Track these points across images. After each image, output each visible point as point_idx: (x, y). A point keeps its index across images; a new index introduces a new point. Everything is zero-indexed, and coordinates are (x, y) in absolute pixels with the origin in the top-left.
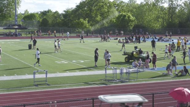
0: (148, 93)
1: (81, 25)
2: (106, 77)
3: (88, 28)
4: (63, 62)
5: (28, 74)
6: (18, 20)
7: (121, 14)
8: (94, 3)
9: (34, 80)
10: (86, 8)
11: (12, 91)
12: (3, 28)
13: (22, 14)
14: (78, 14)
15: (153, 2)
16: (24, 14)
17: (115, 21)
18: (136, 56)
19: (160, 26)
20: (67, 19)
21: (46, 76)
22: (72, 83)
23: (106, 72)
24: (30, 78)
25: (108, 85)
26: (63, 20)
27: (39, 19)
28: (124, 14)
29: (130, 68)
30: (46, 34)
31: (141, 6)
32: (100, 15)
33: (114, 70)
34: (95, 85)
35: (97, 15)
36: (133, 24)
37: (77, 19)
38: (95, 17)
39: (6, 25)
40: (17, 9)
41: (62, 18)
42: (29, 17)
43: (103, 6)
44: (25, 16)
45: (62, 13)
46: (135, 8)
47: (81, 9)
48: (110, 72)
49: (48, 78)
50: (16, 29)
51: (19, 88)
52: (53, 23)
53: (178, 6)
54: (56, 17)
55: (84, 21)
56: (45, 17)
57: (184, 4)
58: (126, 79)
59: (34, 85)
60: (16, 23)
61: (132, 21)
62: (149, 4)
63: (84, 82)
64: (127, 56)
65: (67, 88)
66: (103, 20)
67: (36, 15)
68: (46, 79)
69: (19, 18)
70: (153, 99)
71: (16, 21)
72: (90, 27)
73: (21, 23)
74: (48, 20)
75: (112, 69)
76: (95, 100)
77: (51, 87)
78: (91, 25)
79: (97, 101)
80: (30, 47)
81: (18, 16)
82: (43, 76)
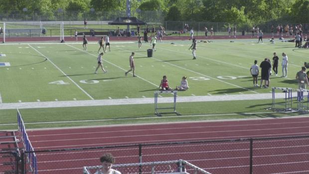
1: (233, 18)
2: (273, 104)
3: (244, 22)
4: (201, 78)
5: (147, 97)
6: (132, 9)
9: (156, 106)
11: (121, 122)
12: (107, 23)
17: (290, 12)
20: (210, 8)
21: (175, 100)
22: (217, 112)
23: (273, 96)
24: (149, 103)
25: (278, 118)
26: (203, 10)
27: (164, 9)
30: (176, 33)
32: (265, 1)
33: (287, 94)
34: (256, 116)
35: (261, 1)
37: (227, 7)
38: (257, 5)
39: (112, 18)
41: (202, 6)
42: (149, 5)
44: (142, 3)
48: (280, 96)
49: (179, 103)
50: (128, 24)
51: (134, 118)
52: (187, 15)
54: (192, 5)
55: (239, 11)
56: (174, 5)
58: (308, 108)
60: (129, 14)
63: (237, 111)
65: (208, 121)
66: (270, 9)
67: (160, 1)
68: (174, 106)
69: (133, 7)
71: (129, 11)
72: (249, 21)
73: (136, 15)
74: (179, 10)
75: (285, 92)
76: (254, 142)
77: (182, 118)
78: (250, 18)
79: (257, 143)
80: (150, 53)
81: (132, 4)
82: (170, 100)
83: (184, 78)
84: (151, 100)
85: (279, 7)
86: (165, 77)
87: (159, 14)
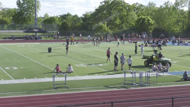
0: (168, 97)
1: (100, 29)
2: (125, 80)
3: (107, 31)
4: (82, 65)
5: (48, 77)
6: (38, 23)
7: (140, 17)
8: (113, 7)
9: (54, 83)
10: (105, 12)
11: (32, 93)
12: (23, 32)
13: (42, 18)
14: (97, 18)
15: (173, 6)
16: (43, 18)
17: (134, 25)
18: (156, 60)
19: (180, 30)
21: (66, 79)
23: (125, 76)
24: (49, 81)
25: (129, 89)
26: (82, 24)
27: (58, 23)
28: (143, 17)
29: (149, 72)
31: (161, 10)
32: (119, 19)
33: (133, 74)
34: (115, 88)
35: (117, 18)
36: (153, 27)
37: (96, 22)
38: (114, 21)
39: (26, 28)
40: (37, 12)
41: (81, 22)
42: (49, 21)
43: (122, 10)
44: (45, 19)
45: (81, 17)
46: (154, 11)
47: (101, 12)
48: (129, 75)
49: (67, 81)
50: (36, 32)
51: (40, 91)
52: (72, 27)
54: (75, 21)
55: (103, 24)
56: (64, 21)
58: (146, 83)
59: (54, 88)
60: (36, 26)
61: (152, 25)
62: (169, 7)
63: (103, 85)
64: (146, 59)
66: (122, 23)
67: (56, 18)
68: (65, 82)
69: (39, 21)
70: (173, 103)
71: (36, 24)
72: (109, 30)
73: (41, 27)
74: (68, 24)
75: (132, 73)
76: (113, 104)
77: (70, 90)
78: (110, 29)
79: (116, 105)
80: (50, 50)
81: (38, 20)
82: (63, 79)
83: (70, 65)
84: (51, 80)
85: (127, 22)
86: (58, 65)
87: (55, 26)
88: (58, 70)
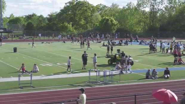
0: (131, 94)
1: (65, 28)
2: (90, 79)
3: (72, 31)
4: (47, 64)
5: (14, 77)
6: (4, 23)
7: (104, 18)
8: (78, 7)
9: (19, 82)
10: (70, 12)
13: (7, 18)
14: (62, 18)
15: (135, 7)
16: (9, 18)
17: (98, 25)
18: (119, 59)
19: (141, 30)
20: (52, 23)
21: (31, 79)
22: (57, 85)
23: (90, 74)
25: (93, 87)
26: (48, 24)
27: (24, 23)
28: (107, 18)
29: (113, 70)
30: (31, 38)
31: (124, 10)
32: (84, 19)
33: (98, 73)
34: (79, 87)
35: (81, 19)
36: (116, 28)
37: (61, 22)
38: (79, 21)
40: (2, 13)
41: (47, 22)
42: (14, 21)
43: (86, 10)
44: (10, 19)
45: (46, 17)
46: (118, 12)
47: (65, 13)
48: (93, 74)
49: (33, 80)
50: (1, 32)
51: (6, 90)
52: (38, 27)
53: (159, 10)
54: (40, 21)
55: (68, 25)
56: (30, 21)
57: (165, 8)
58: (110, 81)
59: (19, 87)
60: (2, 26)
61: (115, 25)
62: (131, 8)
63: (70, 84)
64: (110, 58)
65: (52, 90)
66: (87, 23)
67: (21, 19)
68: (31, 82)
69: (5, 22)
70: (135, 100)
72: (74, 31)
73: (6, 27)
74: (33, 24)
75: (96, 72)
77: (35, 89)
78: (75, 29)
80: (15, 50)
81: (4, 20)
82: (29, 78)
83: (35, 65)
84: (16, 79)
85: (92, 22)
86: (23, 64)
87: (20, 27)
88: (23, 69)
